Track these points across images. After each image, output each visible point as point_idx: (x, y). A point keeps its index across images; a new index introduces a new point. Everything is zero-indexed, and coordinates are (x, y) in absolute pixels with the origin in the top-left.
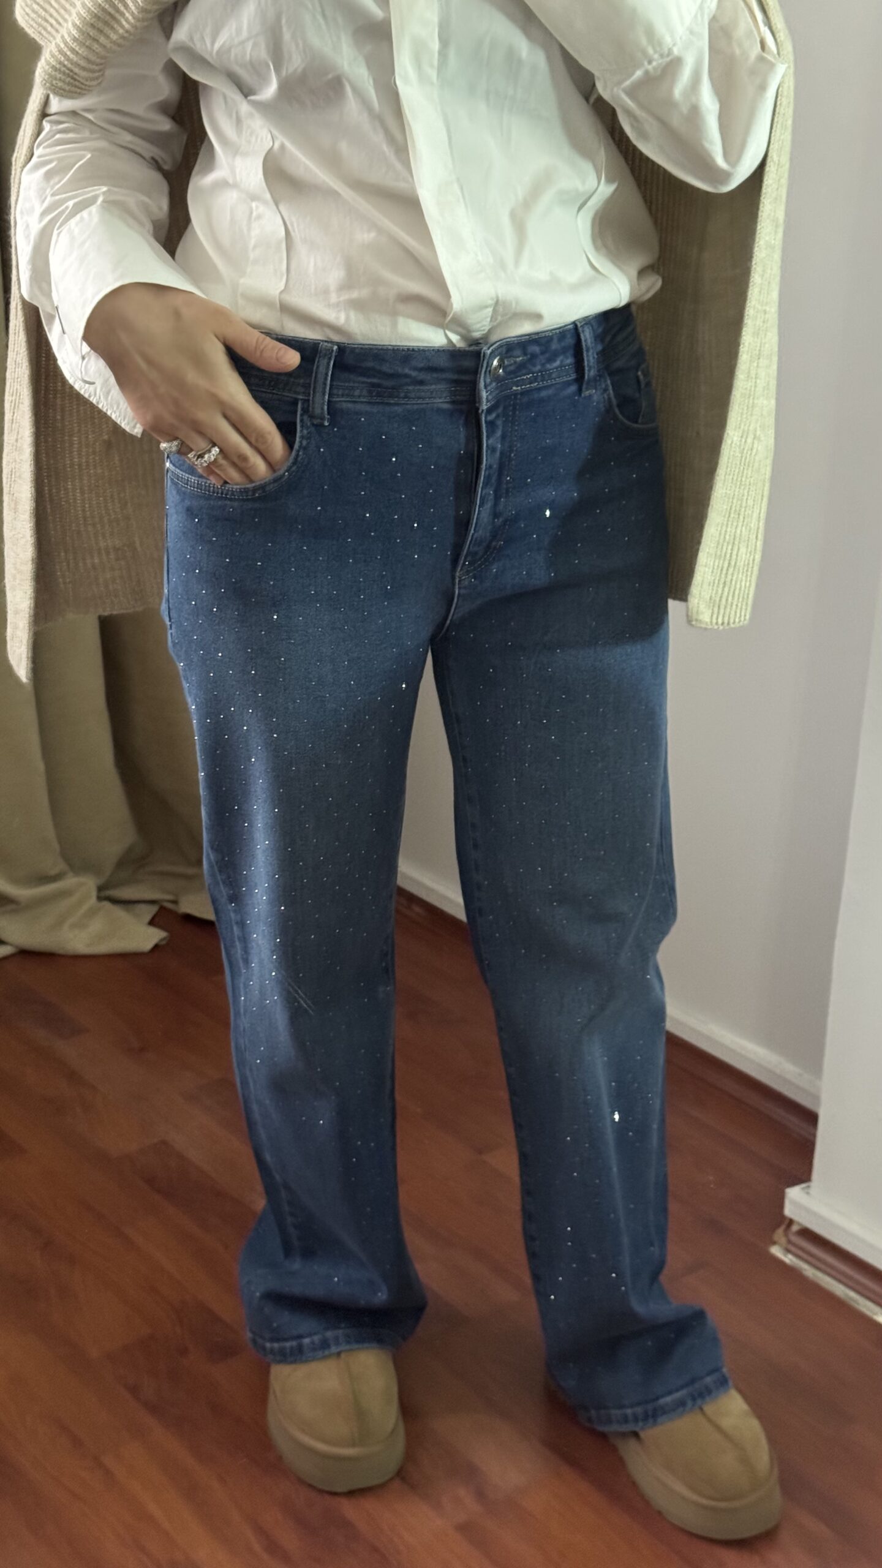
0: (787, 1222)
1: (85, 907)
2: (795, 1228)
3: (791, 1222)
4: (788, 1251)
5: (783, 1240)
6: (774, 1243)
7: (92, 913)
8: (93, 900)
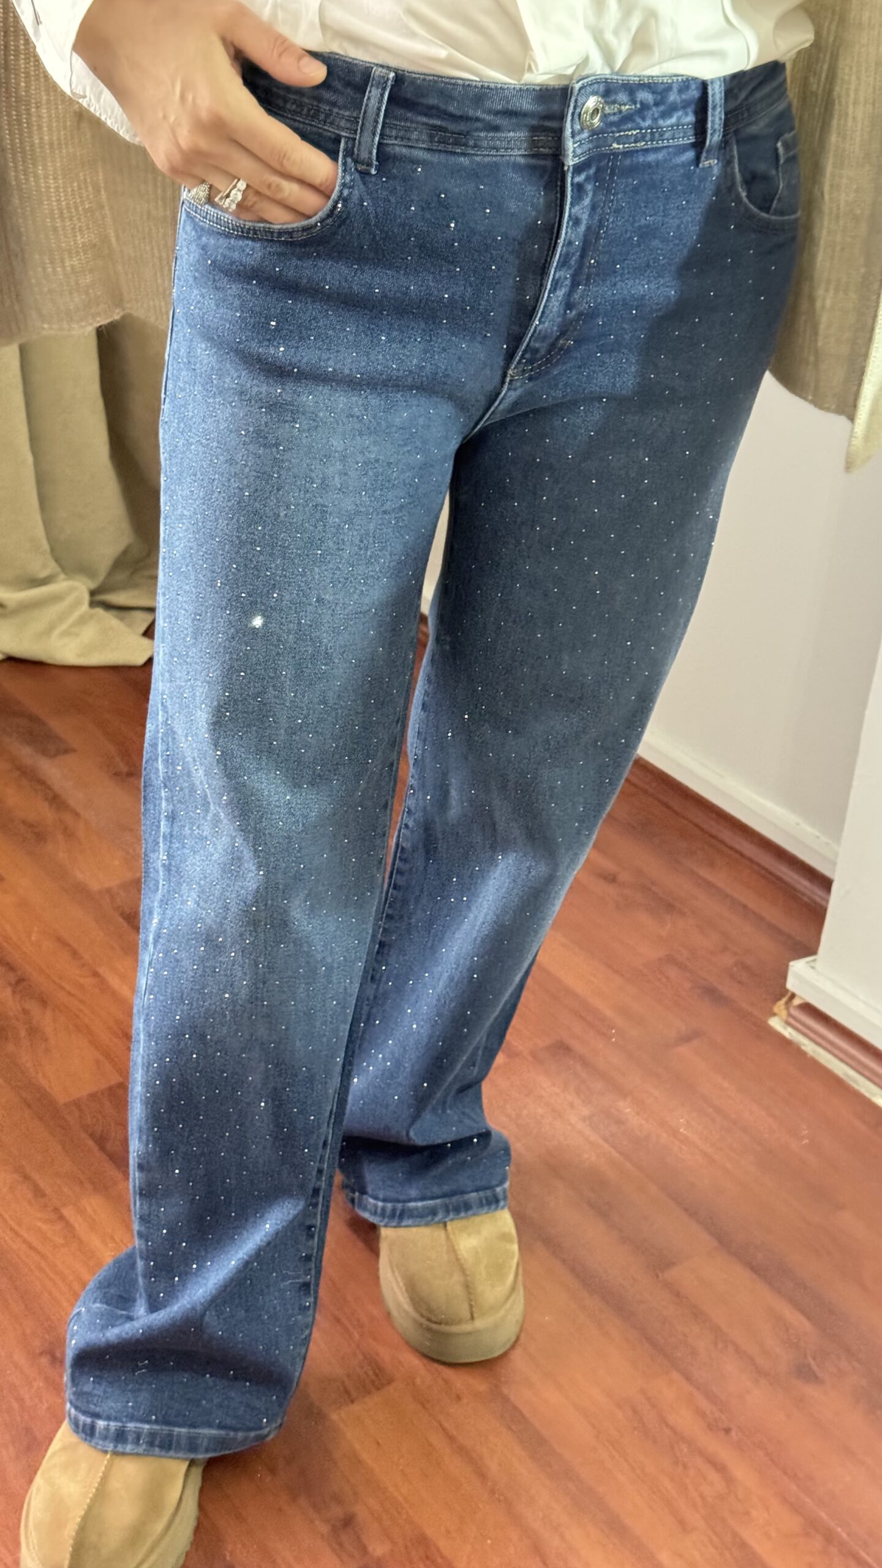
0: (789, 995)
1: (76, 614)
2: (796, 1002)
3: (793, 996)
4: (788, 1024)
5: (784, 1013)
6: (774, 1014)
7: (82, 621)
8: (85, 607)
